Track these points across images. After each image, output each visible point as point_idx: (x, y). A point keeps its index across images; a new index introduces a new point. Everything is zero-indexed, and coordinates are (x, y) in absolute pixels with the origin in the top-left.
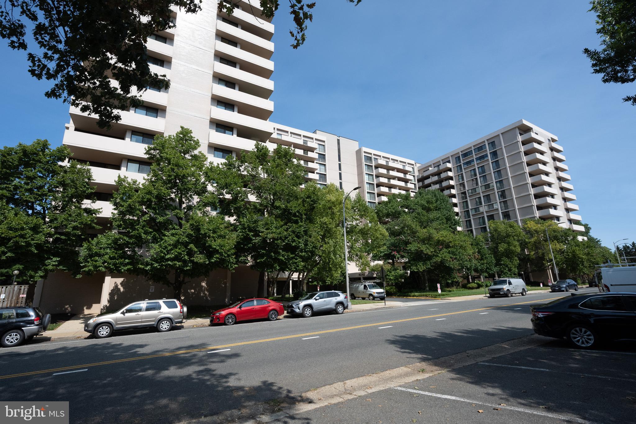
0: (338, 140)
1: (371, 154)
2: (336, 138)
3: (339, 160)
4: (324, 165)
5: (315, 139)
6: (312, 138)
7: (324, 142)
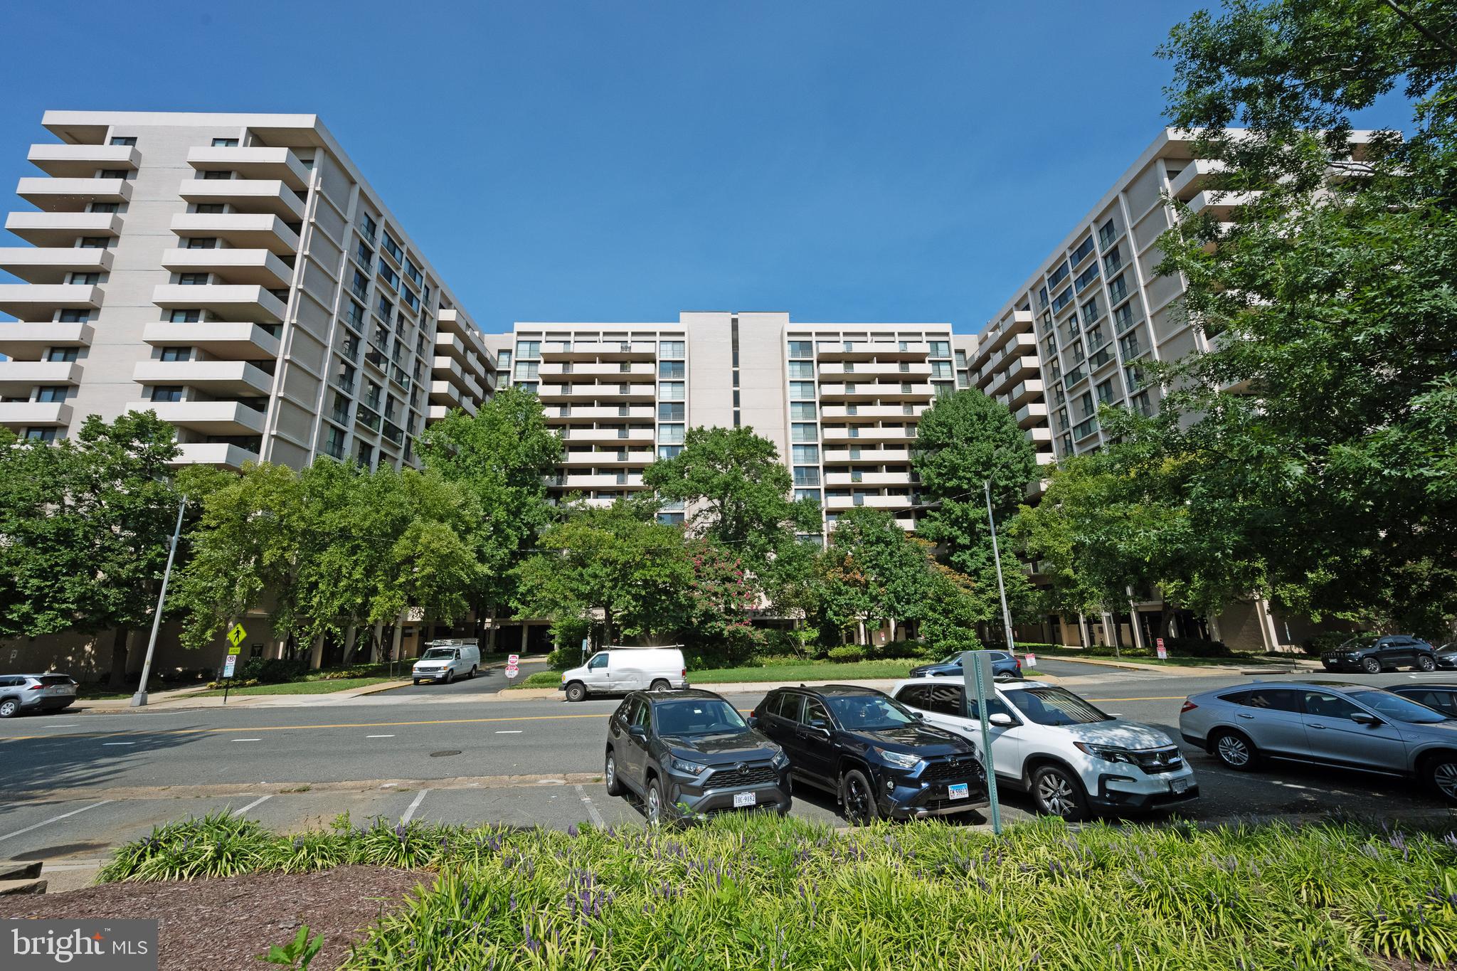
0: (735, 322)
1: (810, 334)
2: (728, 317)
3: (736, 362)
4: (682, 382)
5: (662, 334)
6: (653, 333)
7: (682, 334)
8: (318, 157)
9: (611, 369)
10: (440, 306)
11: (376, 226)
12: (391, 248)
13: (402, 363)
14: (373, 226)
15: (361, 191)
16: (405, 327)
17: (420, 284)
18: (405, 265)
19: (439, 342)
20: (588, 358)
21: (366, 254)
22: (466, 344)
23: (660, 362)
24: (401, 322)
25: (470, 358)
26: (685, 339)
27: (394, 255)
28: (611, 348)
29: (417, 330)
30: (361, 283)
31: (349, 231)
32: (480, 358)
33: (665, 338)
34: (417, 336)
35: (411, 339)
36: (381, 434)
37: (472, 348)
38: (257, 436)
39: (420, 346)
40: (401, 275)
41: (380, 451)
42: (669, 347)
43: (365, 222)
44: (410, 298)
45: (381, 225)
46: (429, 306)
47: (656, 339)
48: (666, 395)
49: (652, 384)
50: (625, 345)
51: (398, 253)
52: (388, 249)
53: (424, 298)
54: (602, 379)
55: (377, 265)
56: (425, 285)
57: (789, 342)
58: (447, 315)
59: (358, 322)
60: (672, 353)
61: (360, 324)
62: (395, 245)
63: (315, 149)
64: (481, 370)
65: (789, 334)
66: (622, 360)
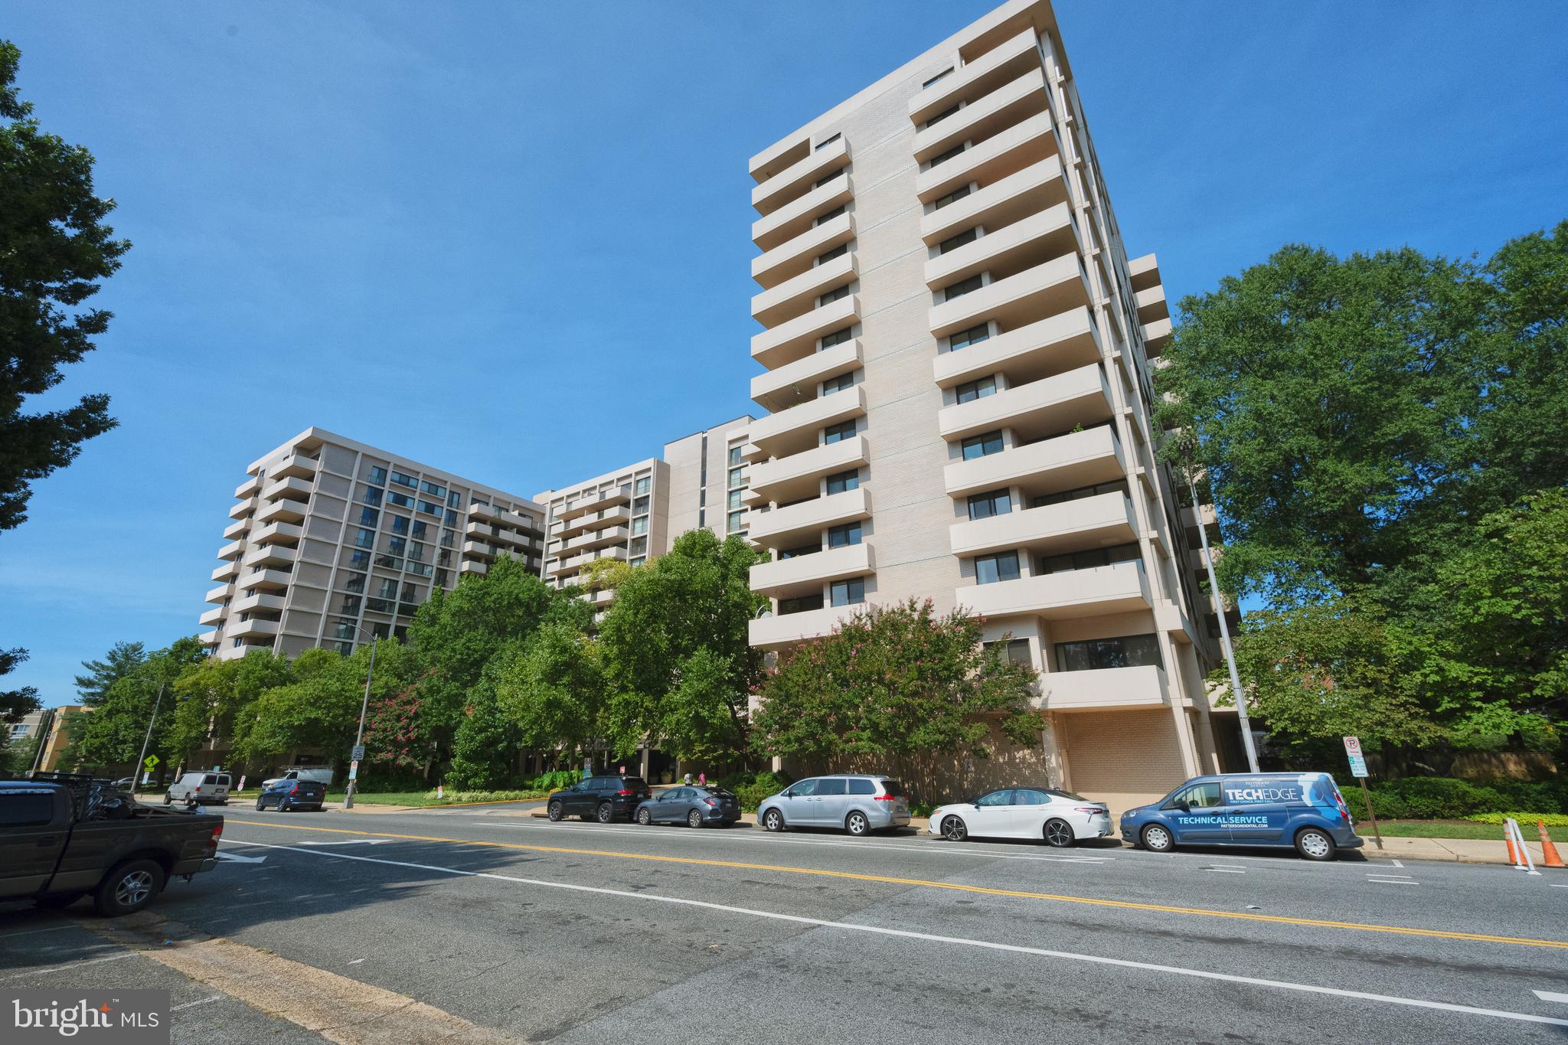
1: (748, 437)
4: (647, 516)
5: (637, 474)
6: (630, 476)
7: (649, 470)
8: (323, 451)
9: (593, 518)
10: (474, 501)
11: (386, 471)
12: (405, 480)
13: (422, 557)
14: (383, 473)
15: (364, 455)
16: (428, 530)
17: (443, 495)
18: (422, 487)
19: (469, 531)
20: (579, 513)
21: (376, 495)
22: (498, 525)
23: (636, 500)
24: (420, 528)
25: (504, 535)
26: (651, 474)
27: (408, 485)
28: (594, 499)
29: (441, 529)
30: (371, 516)
31: (353, 485)
32: (522, 531)
33: (639, 477)
34: (441, 534)
35: (436, 538)
36: (395, 614)
37: (507, 526)
38: (274, 636)
39: (449, 539)
40: (417, 496)
41: (396, 626)
42: (641, 485)
43: (375, 473)
44: (430, 508)
45: (391, 469)
46: (460, 507)
47: (632, 480)
48: (638, 530)
49: (625, 524)
50: (603, 494)
51: (412, 482)
52: (399, 483)
53: (450, 503)
54: (590, 529)
55: (386, 497)
56: (452, 493)
57: (732, 450)
58: (474, 509)
59: (369, 542)
60: (643, 489)
61: (372, 542)
62: (409, 477)
63: (320, 446)
64: (524, 541)
65: (731, 442)
66: (599, 508)
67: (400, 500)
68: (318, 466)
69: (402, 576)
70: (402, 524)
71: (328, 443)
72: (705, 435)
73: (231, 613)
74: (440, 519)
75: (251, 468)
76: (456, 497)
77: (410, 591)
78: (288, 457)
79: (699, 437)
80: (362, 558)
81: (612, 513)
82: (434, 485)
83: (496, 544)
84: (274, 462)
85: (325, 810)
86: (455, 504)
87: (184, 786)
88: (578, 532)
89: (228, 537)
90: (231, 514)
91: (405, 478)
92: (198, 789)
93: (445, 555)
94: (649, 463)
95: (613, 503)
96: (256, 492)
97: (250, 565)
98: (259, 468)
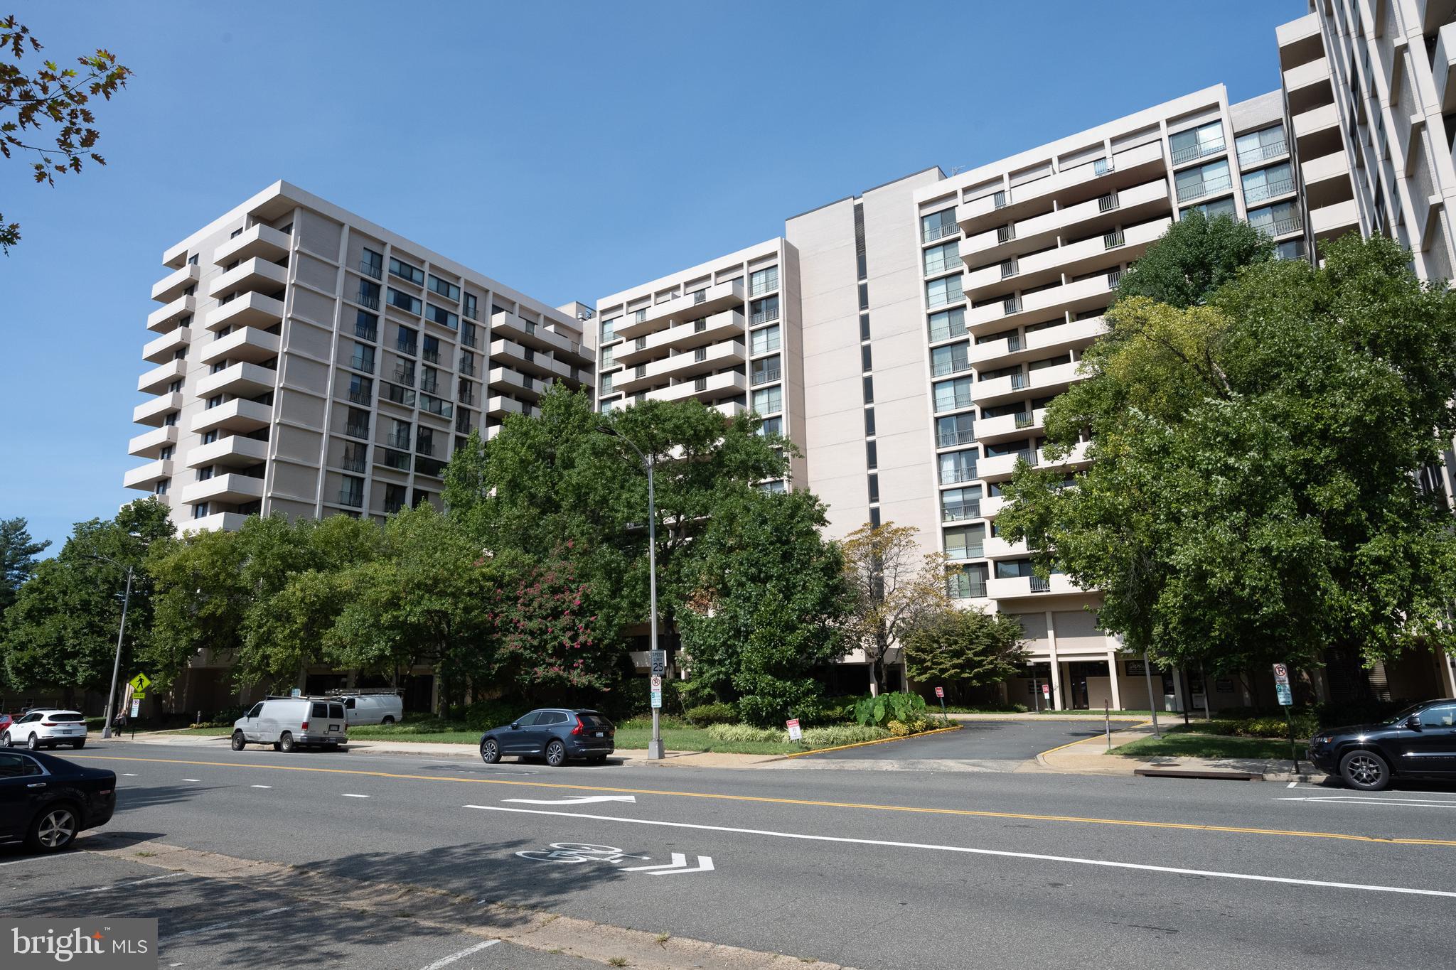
0: (859, 210)
1: (954, 195)
3: (862, 273)
4: (777, 325)
5: (751, 263)
6: (740, 266)
7: (774, 255)
8: (296, 219)
9: (688, 330)
10: (497, 310)
11: (381, 256)
12: (406, 271)
13: (438, 390)
14: (377, 259)
15: (352, 230)
16: (441, 349)
17: (456, 297)
18: (429, 284)
19: (493, 353)
20: (662, 324)
21: (371, 291)
22: (532, 346)
23: (752, 303)
24: (432, 346)
25: (541, 360)
26: (778, 261)
27: (411, 279)
28: (686, 302)
29: (458, 348)
30: (368, 323)
31: (341, 275)
32: (561, 356)
33: (754, 268)
34: (458, 355)
35: (451, 360)
36: (412, 472)
37: (545, 348)
38: (260, 500)
39: (468, 363)
40: (424, 297)
41: (415, 490)
42: (759, 280)
43: (367, 257)
44: (442, 317)
45: (387, 254)
46: (478, 317)
47: (744, 272)
48: (760, 347)
49: (739, 338)
50: (700, 294)
51: (416, 275)
52: (400, 275)
53: (466, 313)
54: (680, 347)
55: (385, 297)
56: (467, 295)
57: (922, 218)
58: (498, 320)
59: (369, 363)
60: (763, 287)
61: (373, 364)
62: (412, 268)
63: (290, 213)
64: (564, 369)
65: (922, 205)
66: (696, 316)
67: (403, 302)
68: (292, 243)
69: (416, 415)
70: (408, 337)
71: (303, 208)
72: (858, 202)
73: (176, 469)
74: (455, 334)
75: (170, 255)
76: (471, 301)
77: (425, 441)
78: (240, 231)
79: (847, 207)
80: (361, 389)
81: (715, 322)
82: (445, 283)
83: (531, 373)
84: (216, 241)
85: (618, 762)
86: (471, 312)
87: (272, 721)
88: (661, 353)
89: (149, 359)
90: (150, 324)
91: (408, 268)
92: (305, 726)
93: (465, 386)
94: (774, 245)
95: (720, 306)
96: (189, 288)
97: (202, 396)
98: (186, 253)
